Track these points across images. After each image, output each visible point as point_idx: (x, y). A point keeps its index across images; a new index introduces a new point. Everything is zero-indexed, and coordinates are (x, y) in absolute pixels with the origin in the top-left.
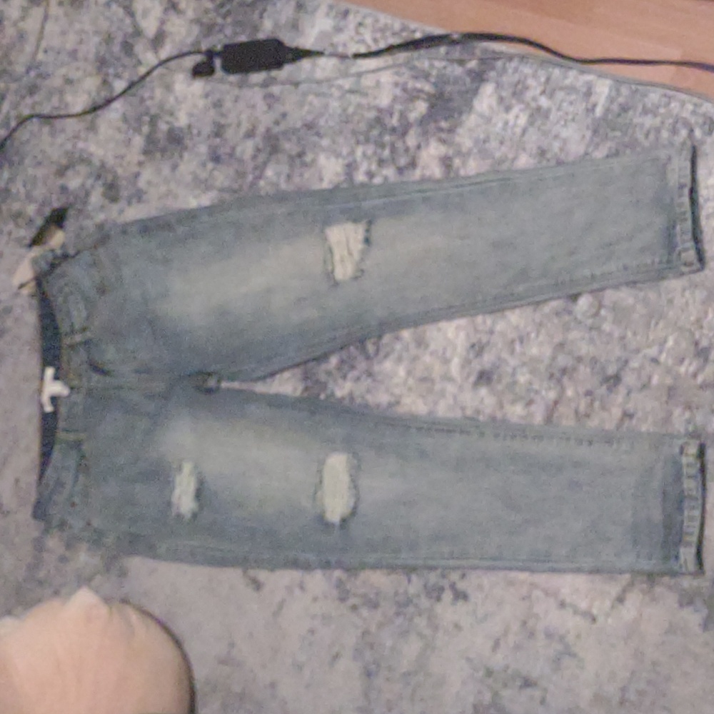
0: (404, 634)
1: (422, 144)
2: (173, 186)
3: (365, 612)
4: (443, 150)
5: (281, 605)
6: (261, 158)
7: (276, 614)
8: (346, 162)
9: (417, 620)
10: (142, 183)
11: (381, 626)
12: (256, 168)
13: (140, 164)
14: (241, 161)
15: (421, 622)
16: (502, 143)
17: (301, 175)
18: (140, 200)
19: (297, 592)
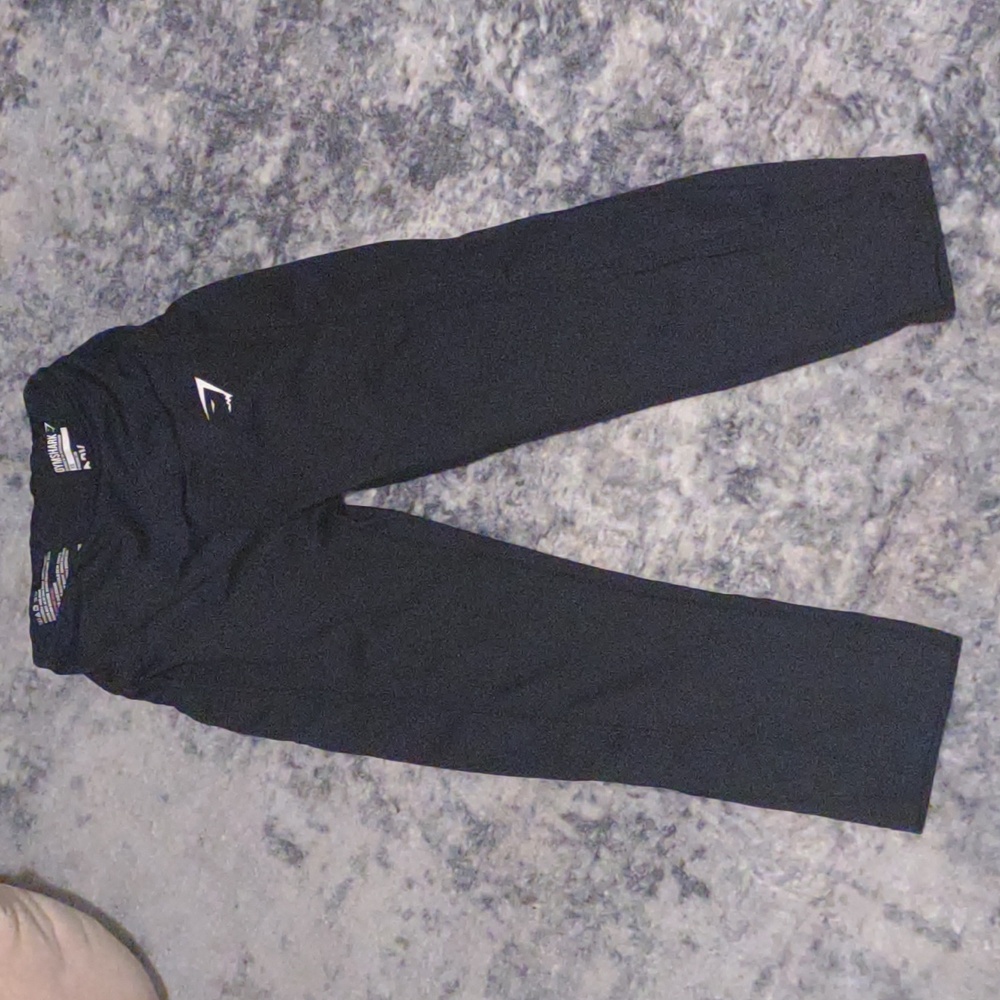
0: (586, 953)
1: (616, 17)
2: (89, 74)
3: (507, 910)
4: (658, 31)
5: (343, 890)
6: (277, 27)
7: (331, 907)
8: (456, 45)
9: (609, 928)
10: (22, 65)
11: (538, 936)
12: (264, 47)
13: (18, 26)
14: (232, 32)
15: (619, 934)
16: (781, 23)
17: (362, 68)
18: (20, 99)
19: (373, 868)
